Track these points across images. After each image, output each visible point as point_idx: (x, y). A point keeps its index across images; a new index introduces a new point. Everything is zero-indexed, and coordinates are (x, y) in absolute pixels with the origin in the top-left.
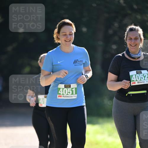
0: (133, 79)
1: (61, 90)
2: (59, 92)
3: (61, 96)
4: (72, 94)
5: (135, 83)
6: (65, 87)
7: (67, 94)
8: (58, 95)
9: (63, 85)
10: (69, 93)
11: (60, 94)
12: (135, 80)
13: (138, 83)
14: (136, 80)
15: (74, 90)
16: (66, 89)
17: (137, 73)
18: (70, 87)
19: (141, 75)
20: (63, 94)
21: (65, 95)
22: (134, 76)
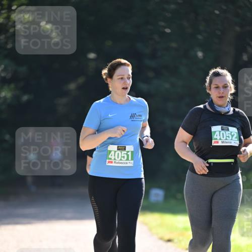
0: (215, 137)
1: (113, 153)
2: (110, 157)
3: (112, 162)
4: (128, 159)
5: (218, 142)
6: (118, 149)
7: (121, 160)
8: (107, 160)
9: (116, 147)
10: (122, 158)
11: (111, 159)
12: (218, 138)
13: (223, 142)
14: (220, 139)
15: (130, 154)
16: (119, 152)
17: (222, 129)
18: (125, 149)
19: (227, 132)
20: (115, 159)
21: (118, 160)
22: (217, 133)
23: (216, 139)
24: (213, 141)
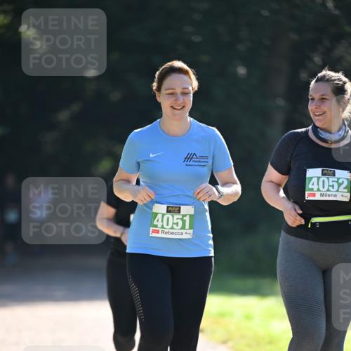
0: (310, 186)
2: (155, 223)
4: (183, 227)
5: (314, 195)
6: (168, 211)
7: (172, 228)
8: (151, 228)
9: (164, 207)
10: (175, 226)
11: (156, 226)
12: (315, 188)
14: (318, 190)
15: (187, 219)
16: (169, 215)
17: (323, 174)
18: (179, 212)
19: (331, 179)
20: (162, 227)
21: (167, 228)
22: (315, 180)
23: (312, 190)
24: (307, 193)
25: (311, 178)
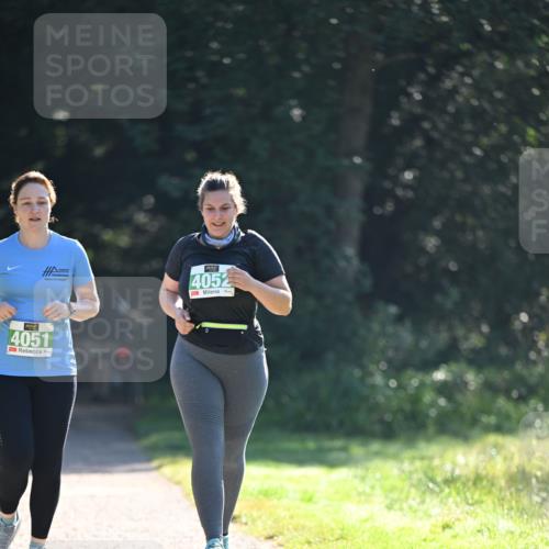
0: (193, 285)
1: (17, 334)
2: (12, 340)
3: (15, 350)
5: (197, 293)
6: (26, 329)
8: (8, 346)
9: (22, 324)
11: (13, 344)
12: (198, 285)
13: (205, 293)
14: (201, 287)
17: (206, 271)
18: (37, 329)
19: (214, 275)
20: (20, 345)
21: (25, 346)
22: (198, 277)
23: (195, 288)
24: (190, 291)
25: (194, 276)
